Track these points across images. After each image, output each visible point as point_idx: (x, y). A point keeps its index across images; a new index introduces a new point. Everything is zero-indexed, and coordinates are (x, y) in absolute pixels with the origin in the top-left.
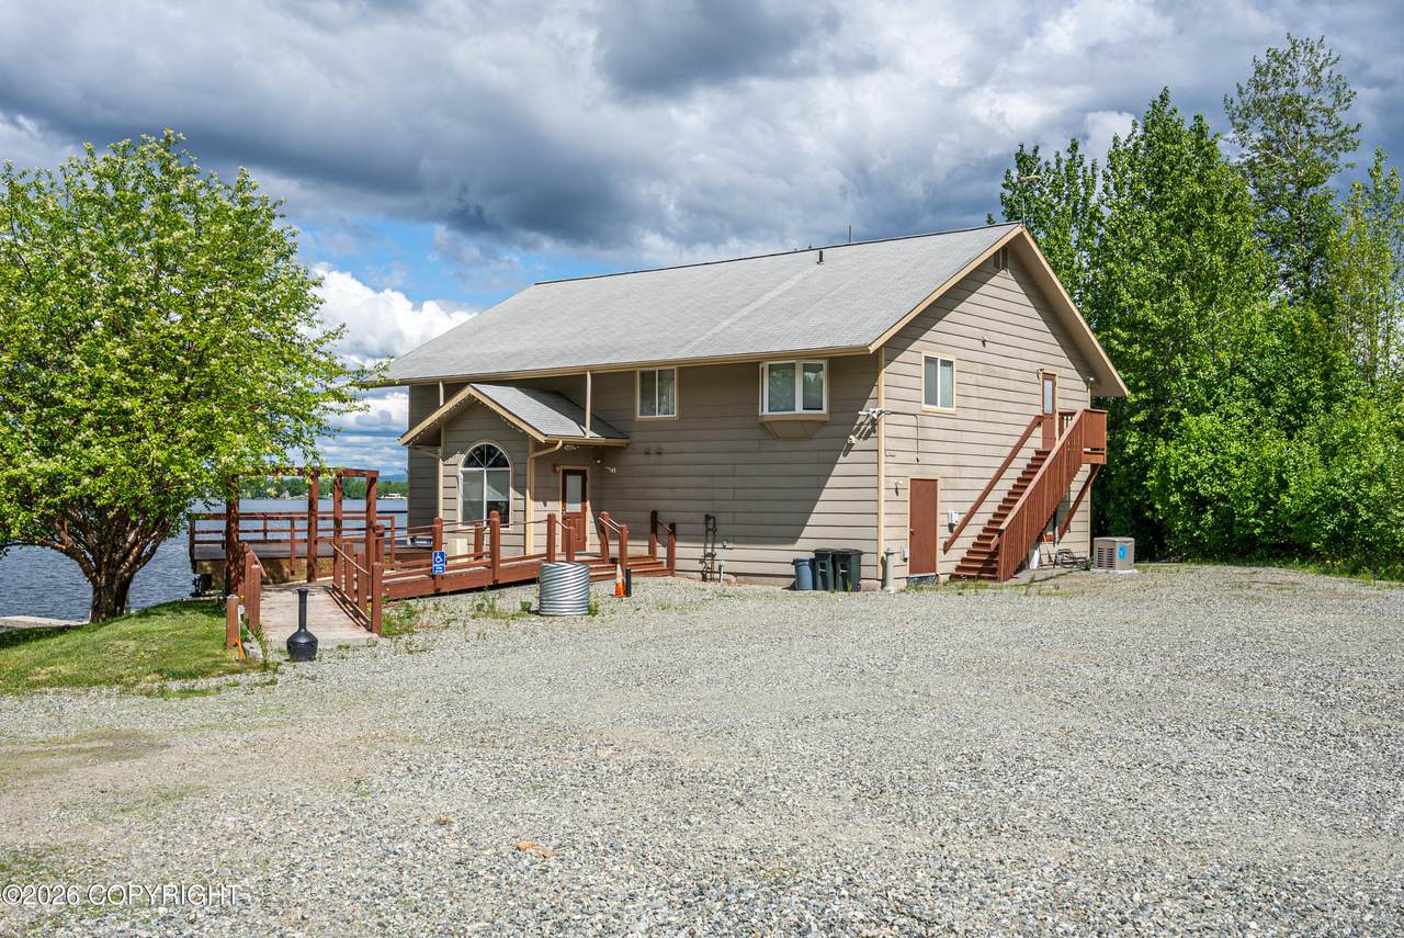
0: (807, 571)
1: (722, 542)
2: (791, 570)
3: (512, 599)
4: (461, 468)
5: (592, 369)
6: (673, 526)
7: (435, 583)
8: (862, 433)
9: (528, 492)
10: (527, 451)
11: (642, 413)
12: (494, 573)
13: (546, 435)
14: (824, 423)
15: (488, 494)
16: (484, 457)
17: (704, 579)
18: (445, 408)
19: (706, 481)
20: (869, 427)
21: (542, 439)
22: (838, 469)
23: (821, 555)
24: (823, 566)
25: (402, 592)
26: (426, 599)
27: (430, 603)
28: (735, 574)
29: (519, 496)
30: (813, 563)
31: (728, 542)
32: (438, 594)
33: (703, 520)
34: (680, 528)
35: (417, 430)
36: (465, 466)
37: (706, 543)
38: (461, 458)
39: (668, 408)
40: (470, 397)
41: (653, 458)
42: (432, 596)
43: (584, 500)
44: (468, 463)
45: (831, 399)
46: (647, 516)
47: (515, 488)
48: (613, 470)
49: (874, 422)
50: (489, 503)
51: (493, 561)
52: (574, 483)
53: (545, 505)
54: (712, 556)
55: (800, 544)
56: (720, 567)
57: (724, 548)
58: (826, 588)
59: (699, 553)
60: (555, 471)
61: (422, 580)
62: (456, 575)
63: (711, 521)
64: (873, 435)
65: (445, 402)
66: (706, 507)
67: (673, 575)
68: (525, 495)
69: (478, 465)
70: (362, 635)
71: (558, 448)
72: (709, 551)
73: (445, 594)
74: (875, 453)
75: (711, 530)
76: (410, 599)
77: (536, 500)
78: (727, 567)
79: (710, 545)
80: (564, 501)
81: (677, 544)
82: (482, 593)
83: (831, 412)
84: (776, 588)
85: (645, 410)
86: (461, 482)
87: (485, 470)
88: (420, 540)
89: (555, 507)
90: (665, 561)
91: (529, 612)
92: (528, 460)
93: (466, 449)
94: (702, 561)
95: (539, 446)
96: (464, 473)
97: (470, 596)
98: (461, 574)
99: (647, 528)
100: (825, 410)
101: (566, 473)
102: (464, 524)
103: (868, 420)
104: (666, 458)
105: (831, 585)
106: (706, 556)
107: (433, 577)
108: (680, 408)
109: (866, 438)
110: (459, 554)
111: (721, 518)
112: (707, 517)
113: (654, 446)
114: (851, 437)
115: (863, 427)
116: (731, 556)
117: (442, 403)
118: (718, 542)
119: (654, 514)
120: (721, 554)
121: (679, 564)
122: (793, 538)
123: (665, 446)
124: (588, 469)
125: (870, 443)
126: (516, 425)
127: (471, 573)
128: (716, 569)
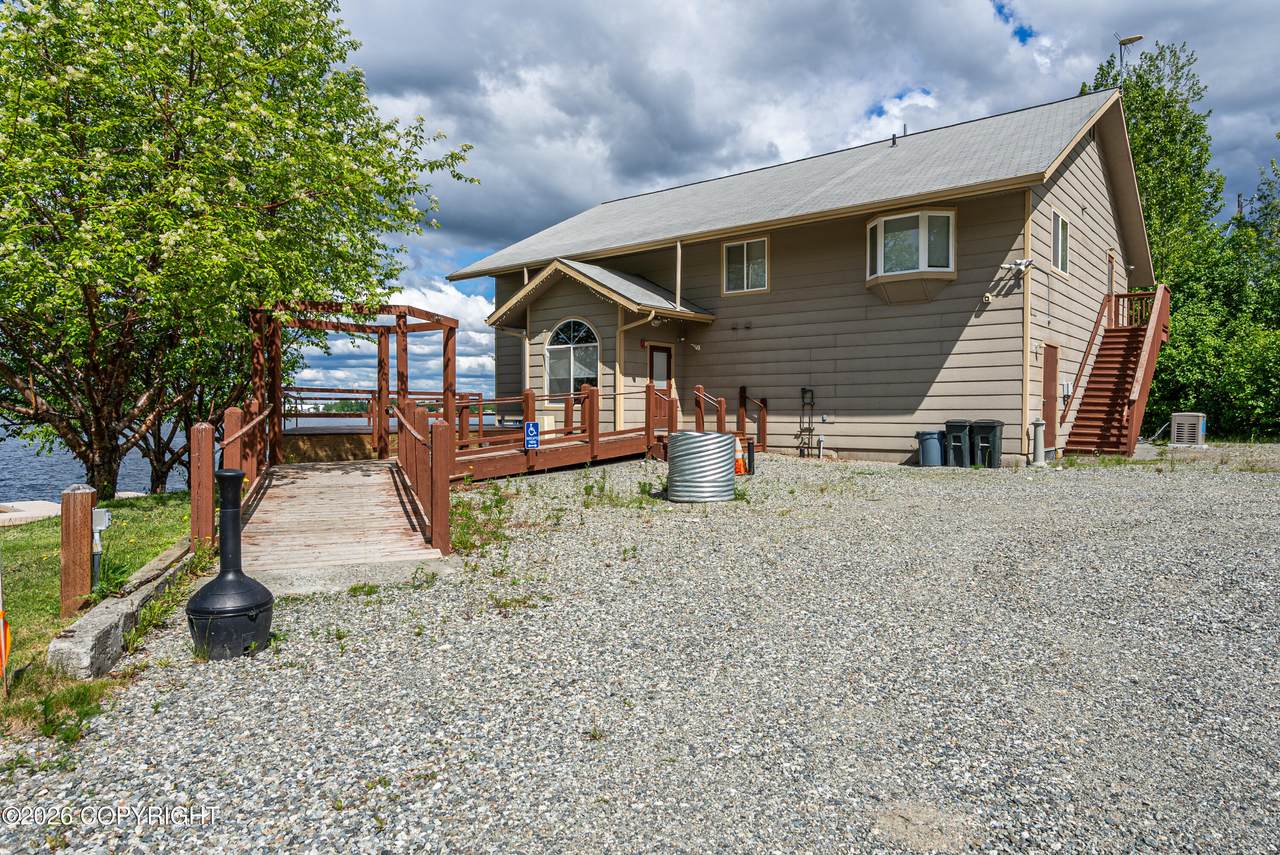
0: (934, 446)
1: (822, 414)
2: (915, 444)
3: (625, 478)
4: (547, 347)
5: (682, 239)
6: (764, 401)
7: (528, 460)
8: (1002, 289)
9: (618, 366)
10: (617, 325)
11: (728, 289)
12: (592, 448)
13: (639, 304)
14: (950, 282)
15: (575, 370)
16: (569, 333)
17: (802, 455)
18: (530, 286)
19: (801, 354)
20: (1012, 282)
21: (635, 308)
22: (967, 333)
23: (953, 427)
24: (957, 439)
25: (489, 470)
26: (518, 479)
27: (524, 483)
28: (837, 450)
29: (609, 371)
30: (942, 436)
31: (828, 414)
32: (531, 472)
33: (799, 394)
34: (771, 403)
35: (504, 309)
36: (551, 344)
37: (803, 415)
38: (546, 336)
39: (759, 278)
40: (557, 271)
41: (741, 333)
42: (525, 474)
43: (669, 378)
44: (555, 340)
45: (958, 255)
46: (736, 392)
47: (604, 363)
48: (698, 348)
49: (1019, 276)
50: (575, 380)
51: (591, 436)
52: (660, 359)
53: (634, 381)
54: (810, 430)
55: (918, 416)
56: (819, 442)
57: (824, 422)
58: (960, 463)
59: (796, 429)
60: (643, 346)
61: (513, 457)
62: (551, 450)
63: (809, 395)
64: (1016, 291)
65: (530, 279)
66: (803, 380)
67: (764, 451)
68: (614, 369)
69: (566, 343)
70: (413, 553)
71: (650, 318)
72: (806, 425)
73: (542, 472)
74: (1021, 311)
75: (808, 402)
76: (499, 478)
77: (626, 374)
78: (826, 442)
79: (806, 419)
80: (651, 378)
81: (769, 418)
82: (583, 471)
83: (959, 269)
84: (893, 464)
85: (731, 286)
86: (547, 359)
87: (571, 346)
88: (507, 421)
89: (643, 382)
90: (755, 436)
91: (649, 495)
92: (618, 334)
93: (553, 326)
94: (797, 436)
95: (629, 315)
96: (550, 352)
97: (569, 475)
98: (557, 449)
99: (736, 403)
100: (952, 268)
101: (653, 349)
102: (551, 401)
103: (1010, 275)
104: (755, 332)
105: (967, 459)
106: (802, 430)
107: (526, 452)
108: (772, 278)
109: (1006, 295)
110: (546, 429)
111: (818, 391)
112: (804, 391)
113: (742, 321)
114: (988, 295)
115: (1002, 283)
116: (832, 429)
117: (526, 281)
118: (817, 415)
119: (743, 390)
120: (819, 428)
121: (770, 440)
122: (911, 410)
123: (755, 320)
124: (672, 346)
125: (1013, 300)
126: (607, 297)
127: (567, 448)
128: (815, 445)
